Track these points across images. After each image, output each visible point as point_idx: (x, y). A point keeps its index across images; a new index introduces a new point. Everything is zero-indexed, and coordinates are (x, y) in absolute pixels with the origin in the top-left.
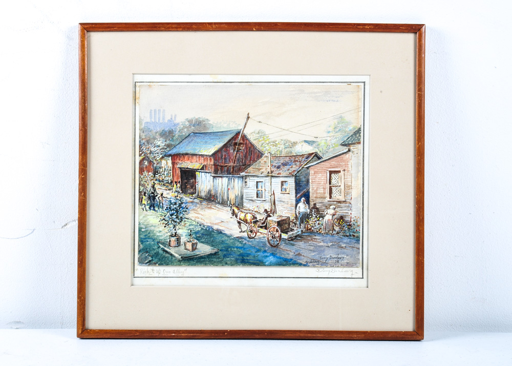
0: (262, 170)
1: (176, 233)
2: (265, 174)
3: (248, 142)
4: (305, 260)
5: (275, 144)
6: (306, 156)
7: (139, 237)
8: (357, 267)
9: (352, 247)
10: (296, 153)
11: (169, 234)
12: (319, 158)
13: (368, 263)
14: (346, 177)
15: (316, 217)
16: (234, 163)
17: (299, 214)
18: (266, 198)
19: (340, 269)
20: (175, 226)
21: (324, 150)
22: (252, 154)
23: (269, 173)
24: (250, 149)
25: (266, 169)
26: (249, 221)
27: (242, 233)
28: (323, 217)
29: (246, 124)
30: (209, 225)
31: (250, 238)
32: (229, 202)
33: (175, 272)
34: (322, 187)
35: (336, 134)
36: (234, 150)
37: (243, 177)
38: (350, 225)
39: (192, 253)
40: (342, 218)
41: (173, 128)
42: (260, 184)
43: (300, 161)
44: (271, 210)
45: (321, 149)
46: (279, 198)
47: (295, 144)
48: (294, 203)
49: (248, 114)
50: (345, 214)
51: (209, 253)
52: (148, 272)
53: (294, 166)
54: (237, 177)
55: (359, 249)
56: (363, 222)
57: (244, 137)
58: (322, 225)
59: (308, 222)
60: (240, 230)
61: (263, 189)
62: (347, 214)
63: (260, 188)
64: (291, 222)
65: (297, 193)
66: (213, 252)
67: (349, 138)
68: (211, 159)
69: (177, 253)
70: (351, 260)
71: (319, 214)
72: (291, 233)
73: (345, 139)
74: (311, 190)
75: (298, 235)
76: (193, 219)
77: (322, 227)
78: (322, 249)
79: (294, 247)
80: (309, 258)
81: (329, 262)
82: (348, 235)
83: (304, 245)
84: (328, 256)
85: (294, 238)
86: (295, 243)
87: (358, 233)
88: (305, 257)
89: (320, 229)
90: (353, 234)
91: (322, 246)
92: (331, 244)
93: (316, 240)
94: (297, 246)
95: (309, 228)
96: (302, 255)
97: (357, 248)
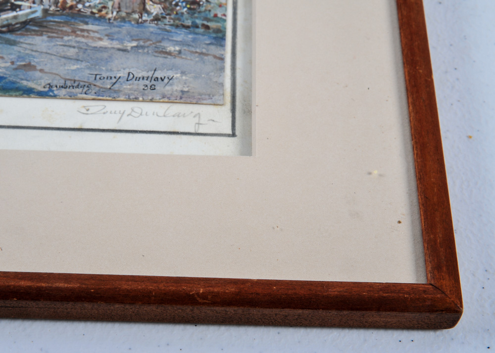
4: (44, 82)
8: (215, 105)
9: (202, 53)
19: (158, 108)
38: (195, 2)
55: (222, 59)
70: (195, 86)
72: (12, 14)
75: (32, 20)
79: (16, 48)
80: (58, 77)
81: (125, 88)
82: (190, 24)
83: (48, 44)
84: (123, 74)
85: (17, 26)
86: (18, 40)
87: (218, 22)
88: (46, 73)
89: (105, 7)
90: (205, 23)
91: (105, 49)
92: (134, 44)
93: (86, 34)
94: (24, 46)
95: (68, 5)
96: (39, 68)
97: (215, 57)
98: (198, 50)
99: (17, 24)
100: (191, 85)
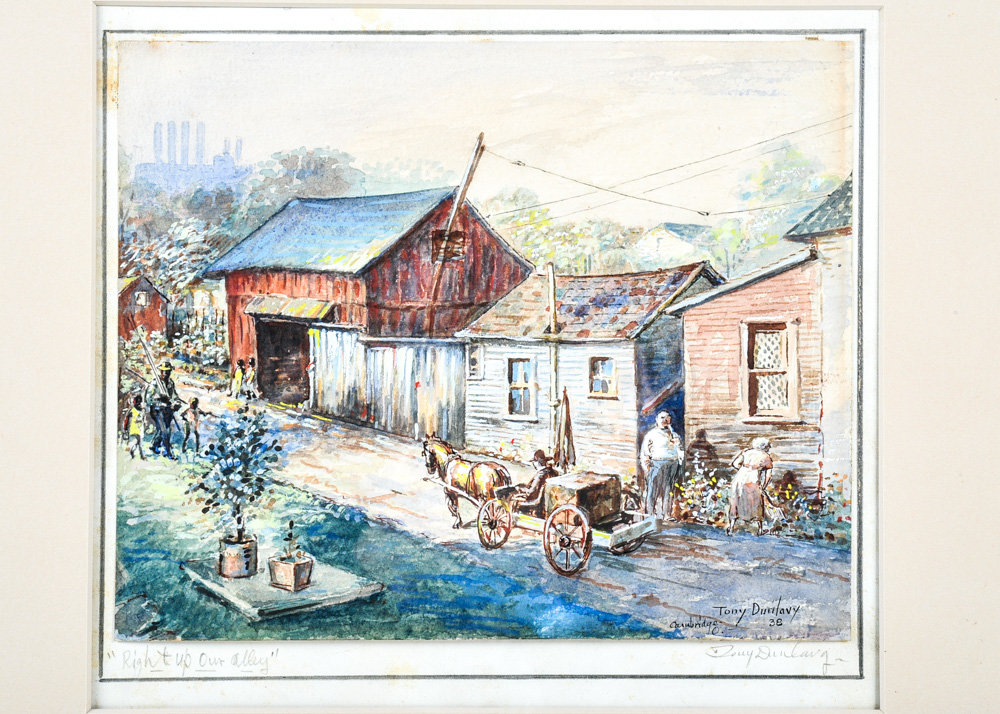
0: (526, 323)
1: (240, 532)
2: (539, 333)
3: (479, 230)
4: (670, 619)
5: (568, 235)
6: (671, 274)
7: (118, 546)
8: (842, 641)
9: (827, 574)
10: (638, 265)
11: (220, 535)
12: (715, 281)
13: (877, 626)
14: (803, 344)
15: (706, 474)
16: (435, 298)
17: (651, 465)
18: (540, 414)
19: (786, 648)
20: (237, 509)
21: (730, 256)
22: (492, 269)
23: (548, 330)
24: (486, 254)
25: (541, 317)
26: (484, 490)
27: (461, 530)
28: (728, 476)
29: (472, 171)
30: (353, 503)
31: (487, 546)
32: (416, 426)
33: (240, 659)
34: (725, 377)
35: (771, 202)
36: (435, 256)
37: (463, 345)
38: (817, 502)
39: (296, 599)
40: (790, 477)
41: (232, 184)
42: (519, 368)
43: (651, 293)
44: (557, 455)
45: (720, 252)
46: (583, 415)
47: (635, 233)
48: (633, 428)
49: (481, 138)
50: (800, 465)
51: (353, 597)
52: (148, 661)
53: (633, 308)
54: (444, 344)
55: (848, 580)
56: (860, 492)
57: (468, 215)
58: (726, 501)
59: (679, 492)
60: (454, 520)
61: (531, 385)
62: (807, 466)
63: (519, 382)
64: (624, 491)
65: (640, 397)
66: (367, 592)
67: (811, 215)
68: (356, 287)
69: (244, 599)
70: (822, 618)
71: (716, 464)
72: (625, 528)
73: (801, 219)
74: (687, 388)
75: (647, 535)
76: (299, 484)
77: (727, 508)
78: (728, 580)
79: (634, 574)
80: (683, 613)
81: (751, 625)
82: (813, 534)
83: (667, 568)
84: (747, 606)
85: (632, 544)
86: (636, 563)
87: (843, 529)
88: (670, 607)
89: (721, 514)
90: (829, 530)
91: (725, 572)
92: (756, 564)
93: (705, 553)
94: (643, 571)
95: (683, 513)
96: (662, 601)
97: (841, 578)
98: (823, 570)
99: (631, 541)
100: (818, 618)
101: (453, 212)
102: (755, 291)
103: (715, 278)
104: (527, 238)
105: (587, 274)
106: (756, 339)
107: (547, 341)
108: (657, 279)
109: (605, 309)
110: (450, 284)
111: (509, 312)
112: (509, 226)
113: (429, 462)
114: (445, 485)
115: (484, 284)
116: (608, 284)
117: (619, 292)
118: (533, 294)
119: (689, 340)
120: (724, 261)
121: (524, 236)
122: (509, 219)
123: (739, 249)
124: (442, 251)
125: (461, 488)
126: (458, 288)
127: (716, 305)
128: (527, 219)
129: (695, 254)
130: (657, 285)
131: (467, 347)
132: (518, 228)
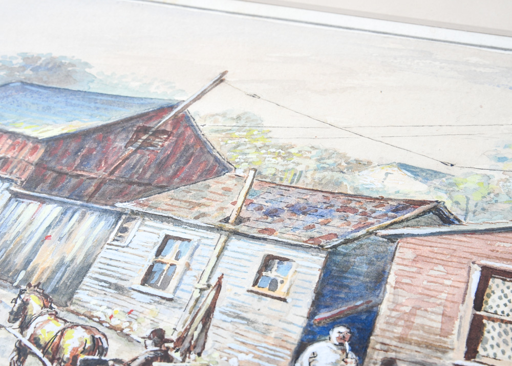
0: (203, 210)
2: (214, 220)
3: (189, 132)
5: (285, 152)
6: (395, 204)
10: (356, 189)
12: (446, 219)
16: (112, 173)
18: (179, 293)
21: (472, 203)
22: (187, 162)
23: (226, 220)
24: (186, 151)
29: (204, 93)
32: (22, 275)
34: (440, 310)
36: (130, 143)
37: (119, 215)
42: (175, 246)
43: (364, 214)
44: (181, 340)
45: (460, 197)
46: (235, 306)
47: (360, 165)
48: (295, 335)
49: (224, 73)
53: (336, 222)
54: (98, 210)
57: (183, 120)
61: (181, 265)
63: (169, 257)
65: (318, 303)
68: (35, 149)
74: (384, 309)
101: (167, 117)
102: (498, 239)
103: (448, 218)
104: (238, 146)
105: (293, 185)
106: (490, 283)
107: (220, 229)
108: (374, 204)
109: (301, 217)
110: (134, 167)
111: (188, 197)
112: (223, 136)
113: (15, 309)
114: (20, 337)
115: (172, 171)
116: (314, 197)
117: (325, 206)
118: (223, 188)
119: (398, 264)
120: (463, 206)
121: (234, 145)
122: (223, 131)
123: (485, 200)
124: (141, 141)
125: (38, 345)
126: (141, 170)
127: (444, 241)
128: (245, 133)
129: (428, 193)
130: (374, 209)
131: (124, 217)
132: (231, 138)
